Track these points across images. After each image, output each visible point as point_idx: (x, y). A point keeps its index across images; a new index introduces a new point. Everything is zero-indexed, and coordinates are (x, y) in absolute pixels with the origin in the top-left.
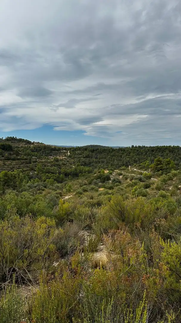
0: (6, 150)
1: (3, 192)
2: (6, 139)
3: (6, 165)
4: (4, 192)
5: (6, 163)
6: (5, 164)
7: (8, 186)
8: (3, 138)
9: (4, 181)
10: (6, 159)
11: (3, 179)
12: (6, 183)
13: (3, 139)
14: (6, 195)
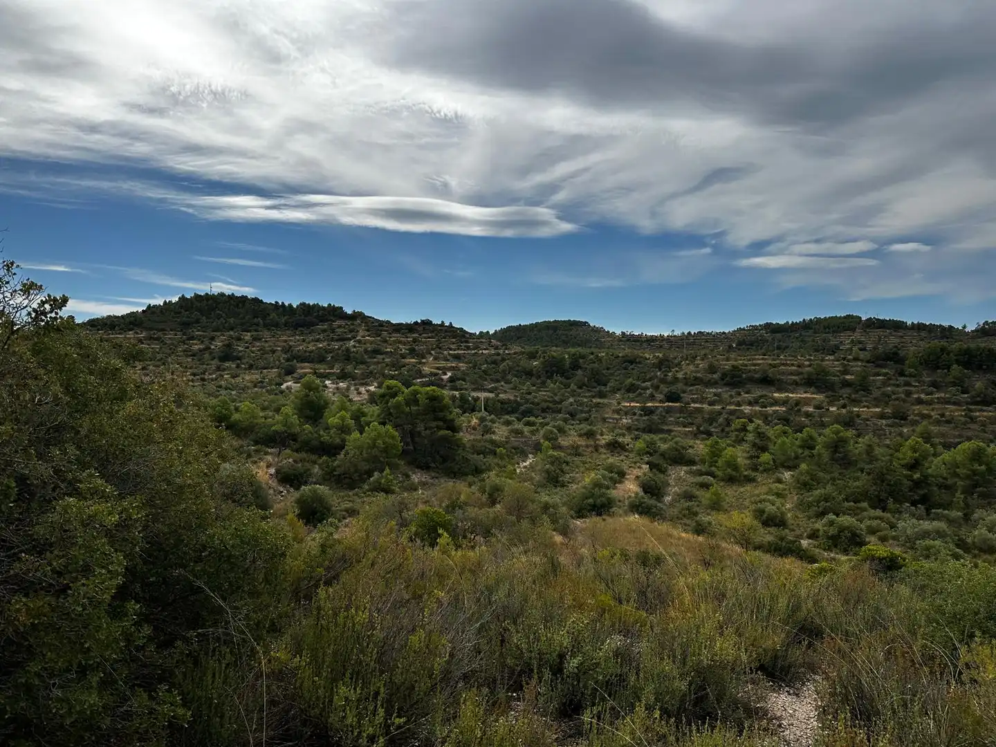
0: (980, 367)
1: (965, 515)
2: (976, 331)
3: (975, 422)
4: (967, 517)
5: (978, 414)
6: (973, 420)
7: (983, 496)
8: (964, 327)
9: (968, 477)
10: (979, 399)
11: (965, 471)
12: (975, 486)
13: (968, 329)
14: (975, 527)
